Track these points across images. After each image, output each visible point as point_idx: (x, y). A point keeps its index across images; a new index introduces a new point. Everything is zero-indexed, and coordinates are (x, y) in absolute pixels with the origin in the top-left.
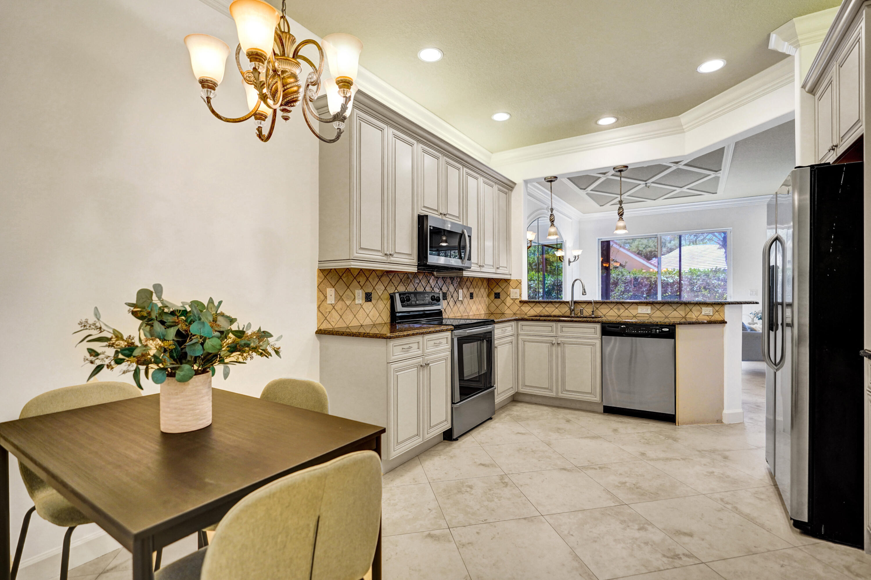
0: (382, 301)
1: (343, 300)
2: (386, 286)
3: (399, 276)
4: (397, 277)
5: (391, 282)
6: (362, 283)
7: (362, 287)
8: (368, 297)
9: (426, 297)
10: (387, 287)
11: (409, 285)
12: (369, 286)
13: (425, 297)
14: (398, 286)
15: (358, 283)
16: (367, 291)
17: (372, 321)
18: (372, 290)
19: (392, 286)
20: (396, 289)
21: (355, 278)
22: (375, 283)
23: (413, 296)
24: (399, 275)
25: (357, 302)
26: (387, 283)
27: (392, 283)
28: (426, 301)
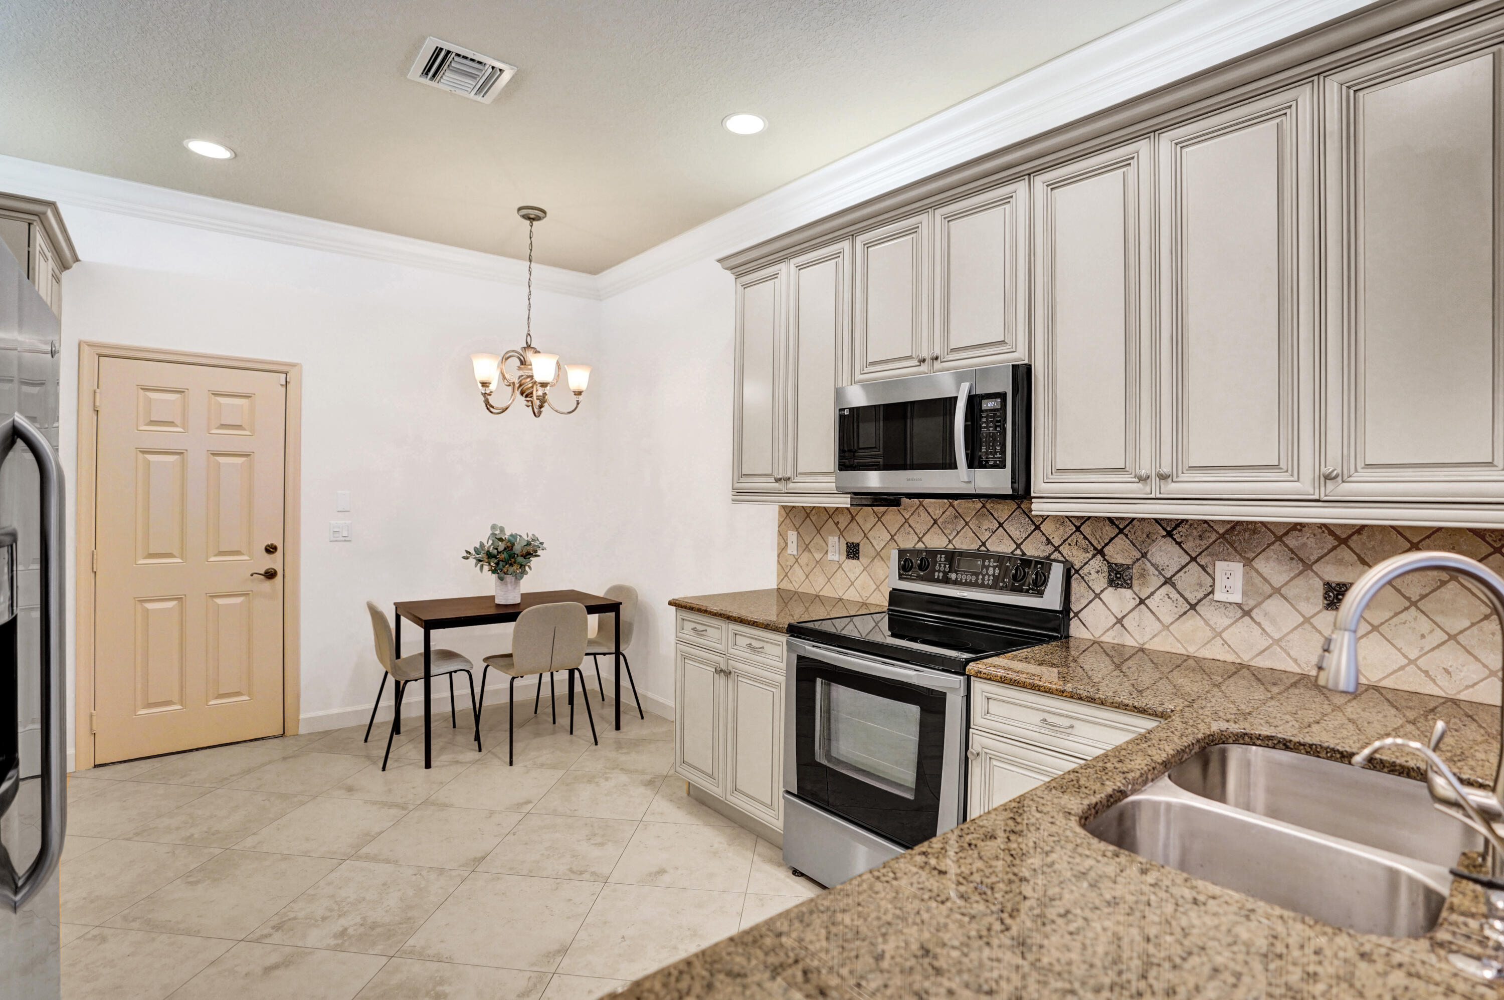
0: (883, 562)
1: (810, 551)
2: (893, 534)
3: (928, 513)
4: (924, 515)
5: (907, 525)
6: (842, 526)
7: (841, 533)
8: (853, 551)
9: (989, 566)
10: (895, 534)
11: (958, 533)
12: (856, 532)
13: (987, 568)
14: (924, 535)
15: (834, 526)
16: (850, 540)
17: (861, 597)
18: (860, 539)
19: (909, 533)
20: (920, 540)
21: (830, 517)
22: (869, 526)
23: (943, 559)
24: (929, 510)
25: (830, 556)
26: (898, 526)
27: (910, 526)
28: (987, 577)
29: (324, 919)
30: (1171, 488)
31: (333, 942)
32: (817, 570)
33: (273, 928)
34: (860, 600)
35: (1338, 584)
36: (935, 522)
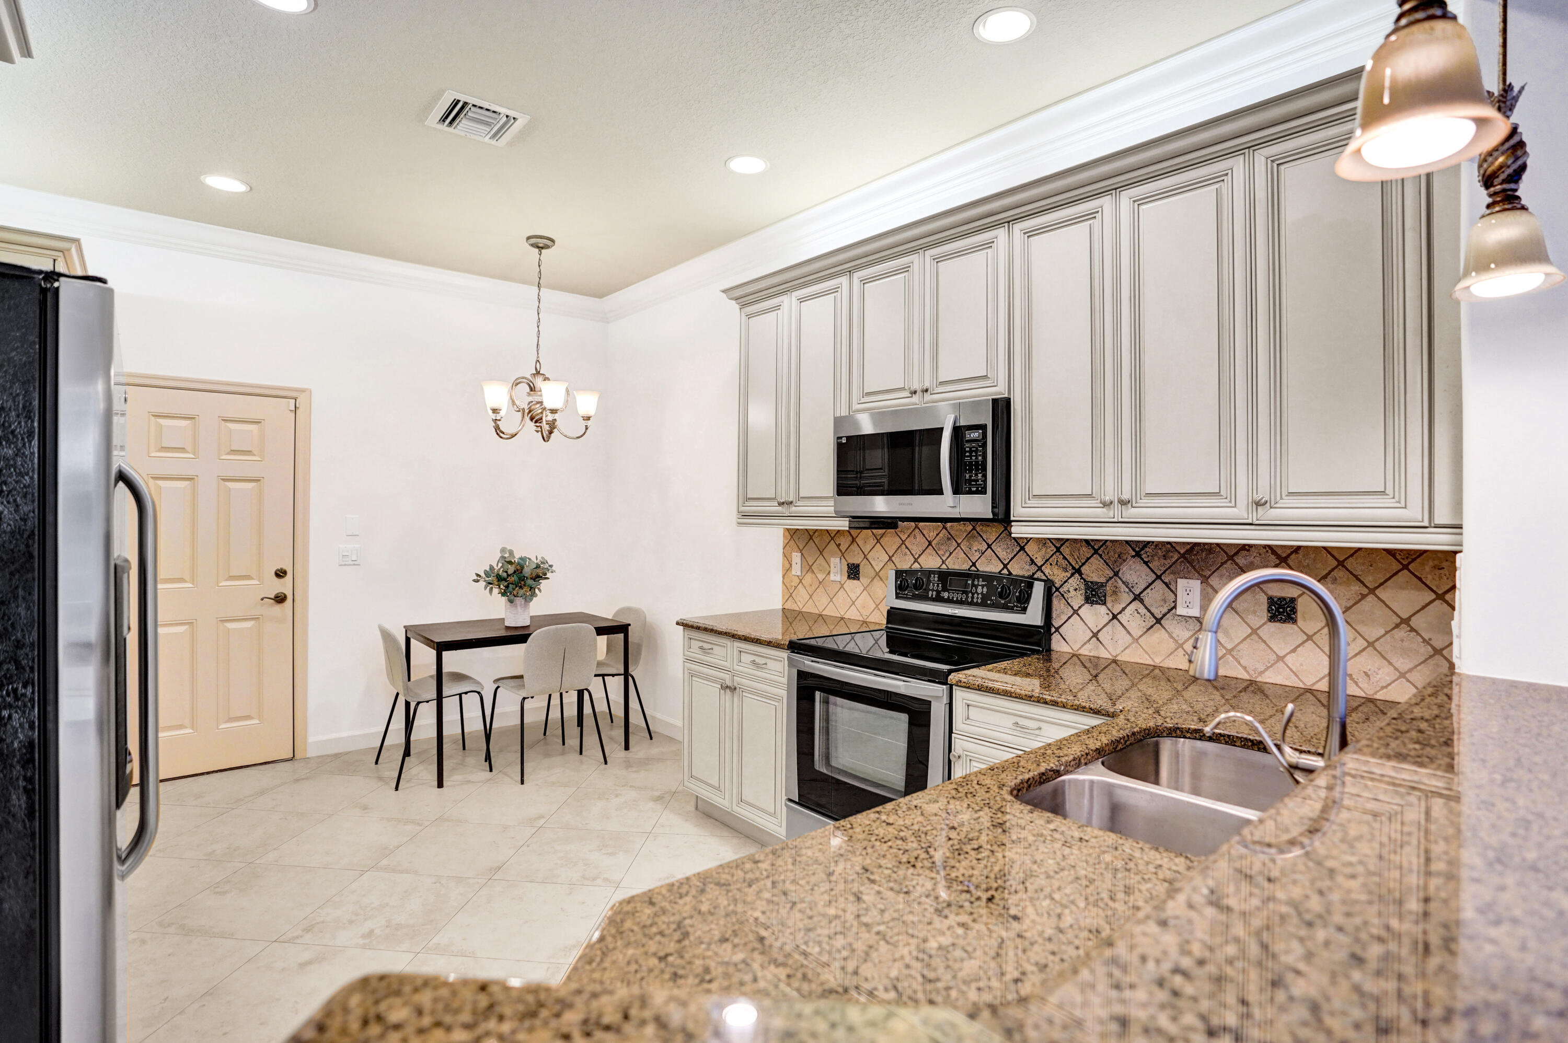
0: (881, 582)
1: (813, 571)
2: (891, 555)
3: (923, 535)
4: (919, 536)
5: (903, 546)
6: (843, 548)
7: (843, 554)
8: (854, 572)
9: (978, 585)
10: (893, 555)
11: (951, 554)
12: (856, 553)
13: (976, 587)
14: (920, 555)
15: (836, 547)
16: (851, 561)
17: (862, 614)
18: (860, 559)
19: (906, 554)
20: (916, 560)
21: (832, 538)
22: (868, 547)
23: (936, 579)
24: (925, 532)
25: (832, 577)
26: (895, 548)
27: (907, 547)
28: (976, 595)
29: (351, 922)
30: (1131, 513)
31: (361, 942)
32: (820, 590)
33: (304, 930)
34: (861, 619)
35: (1279, 599)
36: (930, 543)
